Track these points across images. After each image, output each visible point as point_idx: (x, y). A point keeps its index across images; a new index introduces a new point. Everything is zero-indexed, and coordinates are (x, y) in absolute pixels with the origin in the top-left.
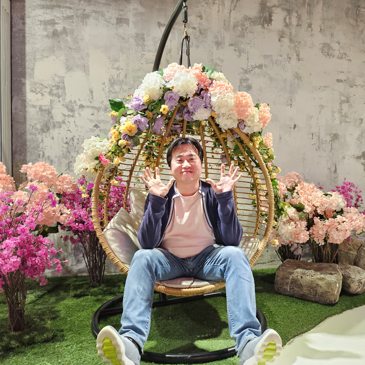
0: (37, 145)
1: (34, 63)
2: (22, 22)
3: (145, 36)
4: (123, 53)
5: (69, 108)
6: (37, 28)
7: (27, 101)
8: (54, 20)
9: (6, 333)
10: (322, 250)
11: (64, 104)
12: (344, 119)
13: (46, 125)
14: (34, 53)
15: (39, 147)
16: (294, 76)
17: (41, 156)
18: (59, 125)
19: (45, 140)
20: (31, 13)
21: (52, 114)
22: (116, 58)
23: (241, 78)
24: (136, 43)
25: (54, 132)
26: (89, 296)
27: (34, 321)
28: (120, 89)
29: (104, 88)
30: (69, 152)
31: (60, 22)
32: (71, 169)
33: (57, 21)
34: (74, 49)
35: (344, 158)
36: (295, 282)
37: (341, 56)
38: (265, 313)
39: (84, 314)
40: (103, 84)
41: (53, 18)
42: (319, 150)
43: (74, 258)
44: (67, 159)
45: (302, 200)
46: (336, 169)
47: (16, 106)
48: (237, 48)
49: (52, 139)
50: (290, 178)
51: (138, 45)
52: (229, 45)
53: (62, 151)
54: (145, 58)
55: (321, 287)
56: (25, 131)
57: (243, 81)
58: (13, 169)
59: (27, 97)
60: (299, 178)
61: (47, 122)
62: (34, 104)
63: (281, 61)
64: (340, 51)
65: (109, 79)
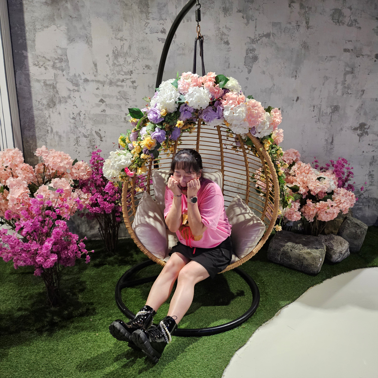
0: (45, 121)
1: (34, 34)
3: (150, 2)
4: (126, 21)
5: (73, 82)
7: (30, 75)
9: (47, 308)
11: (69, 78)
12: (346, 90)
13: (52, 100)
14: (33, 23)
15: (46, 123)
16: (302, 45)
17: (49, 131)
18: (65, 100)
19: (52, 115)
21: (57, 89)
22: (120, 27)
23: (247, 48)
24: (140, 10)
25: (61, 107)
26: (107, 265)
27: (67, 295)
28: (125, 61)
29: (108, 60)
30: (76, 127)
32: (79, 143)
34: (75, 17)
35: (342, 129)
36: (285, 253)
37: (351, 24)
40: (107, 56)
42: (318, 123)
43: (87, 225)
44: (75, 134)
45: (298, 182)
46: (332, 140)
47: (20, 81)
48: (245, 15)
49: (59, 115)
50: (288, 156)
51: (142, 12)
52: (237, 12)
53: (70, 126)
54: (149, 27)
55: (306, 260)
56: (32, 107)
57: (249, 52)
58: (24, 145)
59: (31, 71)
60: (297, 156)
61: (52, 97)
62: (38, 78)
63: (290, 29)
64: (350, 18)
65: (113, 51)
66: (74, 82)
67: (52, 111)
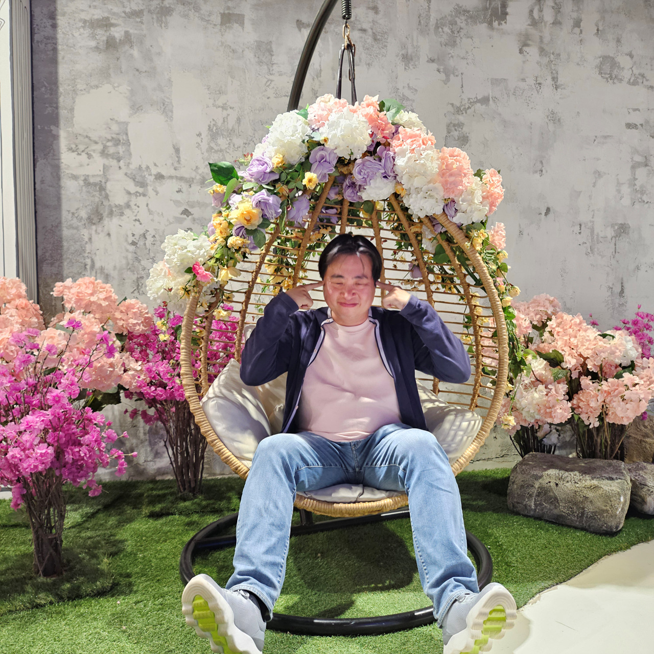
0: (82, 247)
1: (73, 98)
2: (51, 24)
3: (274, 47)
4: (233, 77)
5: (137, 180)
6: (78, 33)
7: (62, 168)
8: (108, 18)
9: (31, 578)
10: (595, 436)
11: (129, 172)
12: (639, 196)
13: (97, 210)
14: (73, 80)
15: (84, 251)
16: (548, 117)
17: (88, 267)
18: (120, 211)
19: (95, 237)
20: (67, 6)
21: (108, 192)
22: (221, 87)
23: (449, 122)
24: (257, 59)
25: (111, 224)
26: (175, 515)
27: (79, 558)
28: (229, 144)
29: (200, 142)
30: (137, 259)
31: (120, 21)
32: (142, 290)
33: (113, 21)
34: (146, 71)
35: (638, 268)
36: (544, 492)
37: (634, 80)
38: (490, 549)
39: (167, 546)
40: (198, 135)
41: (106, 15)
42: (591, 255)
43: (149, 449)
44: (135, 272)
45: (559, 345)
46: (622, 289)
47: (42, 178)
48: (442, 67)
49: (107, 237)
50: (538, 306)
51: (260, 63)
52: (428, 61)
53: (126, 258)
54: (273, 88)
55: (591, 501)
56: (60, 223)
57: (453, 129)
58: (40, 291)
59: (62, 161)
60: (554, 306)
61: (98, 205)
62: (74, 173)
63: (524, 90)
64: (632, 71)
65: (209, 126)
66: (138, 178)
67: (96, 231)
